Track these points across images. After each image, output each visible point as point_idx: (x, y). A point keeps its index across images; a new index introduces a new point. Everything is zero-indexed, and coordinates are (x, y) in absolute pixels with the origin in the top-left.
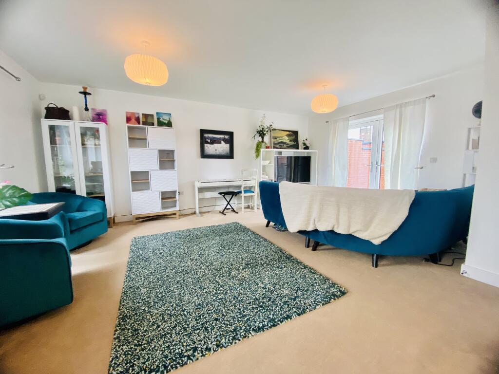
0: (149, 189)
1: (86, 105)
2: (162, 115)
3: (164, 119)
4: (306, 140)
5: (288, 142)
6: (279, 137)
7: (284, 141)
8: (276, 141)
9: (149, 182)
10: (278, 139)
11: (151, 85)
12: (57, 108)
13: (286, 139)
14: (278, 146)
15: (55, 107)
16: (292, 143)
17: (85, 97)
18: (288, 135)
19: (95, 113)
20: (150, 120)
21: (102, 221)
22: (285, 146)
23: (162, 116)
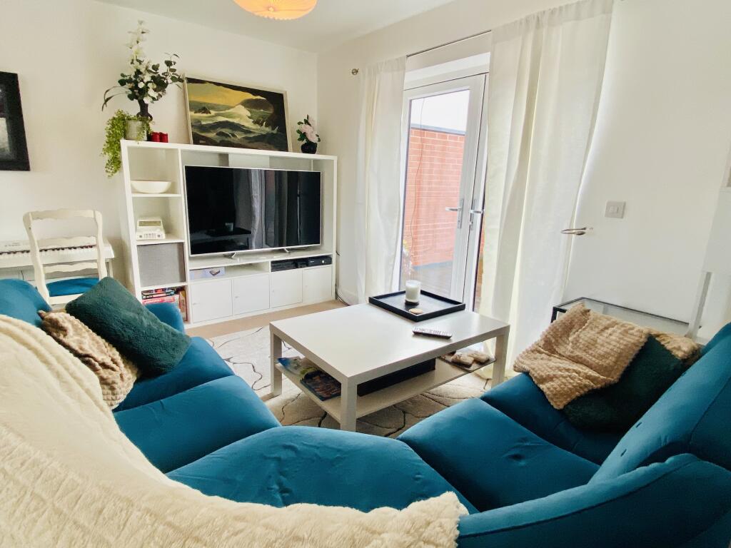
4: (307, 122)
5: (249, 124)
6: (214, 107)
7: (236, 121)
8: (205, 119)
10: (213, 113)
13: (243, 116)
14: (212, 135)
16: (266, 130)
18: (247, 104)
22: (240, 136)
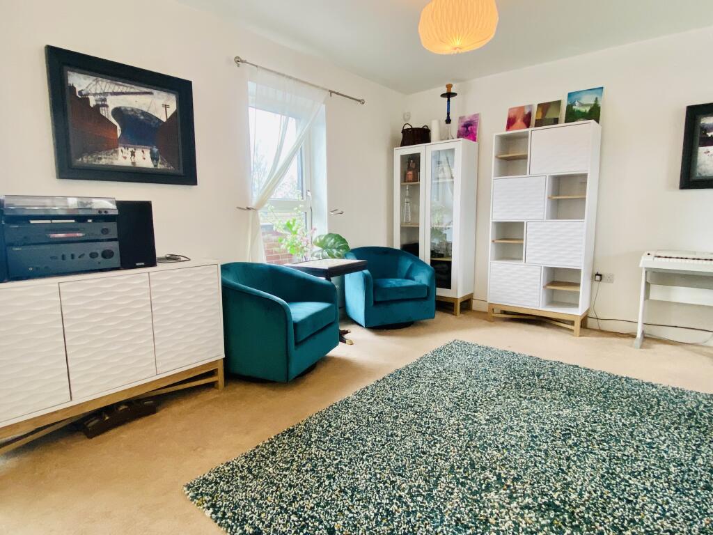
0: (521, 259)
1: (448, 114)
2: (578, 96)
3: (582, 105)
9: (522, 244)
11: (463, 51)
12: (412, 128)
15: (410, 127)
17: (449, 101)
19: (463, 124)
20: (551, 115)
21: (426, 299)
23: (579, 99)
